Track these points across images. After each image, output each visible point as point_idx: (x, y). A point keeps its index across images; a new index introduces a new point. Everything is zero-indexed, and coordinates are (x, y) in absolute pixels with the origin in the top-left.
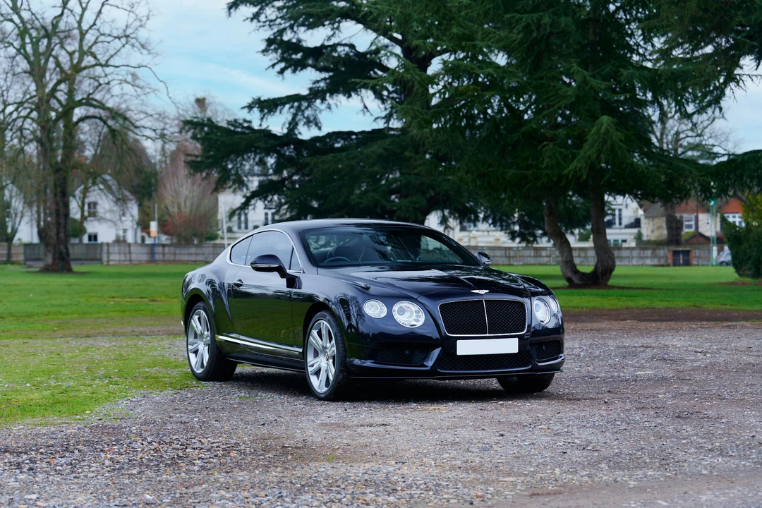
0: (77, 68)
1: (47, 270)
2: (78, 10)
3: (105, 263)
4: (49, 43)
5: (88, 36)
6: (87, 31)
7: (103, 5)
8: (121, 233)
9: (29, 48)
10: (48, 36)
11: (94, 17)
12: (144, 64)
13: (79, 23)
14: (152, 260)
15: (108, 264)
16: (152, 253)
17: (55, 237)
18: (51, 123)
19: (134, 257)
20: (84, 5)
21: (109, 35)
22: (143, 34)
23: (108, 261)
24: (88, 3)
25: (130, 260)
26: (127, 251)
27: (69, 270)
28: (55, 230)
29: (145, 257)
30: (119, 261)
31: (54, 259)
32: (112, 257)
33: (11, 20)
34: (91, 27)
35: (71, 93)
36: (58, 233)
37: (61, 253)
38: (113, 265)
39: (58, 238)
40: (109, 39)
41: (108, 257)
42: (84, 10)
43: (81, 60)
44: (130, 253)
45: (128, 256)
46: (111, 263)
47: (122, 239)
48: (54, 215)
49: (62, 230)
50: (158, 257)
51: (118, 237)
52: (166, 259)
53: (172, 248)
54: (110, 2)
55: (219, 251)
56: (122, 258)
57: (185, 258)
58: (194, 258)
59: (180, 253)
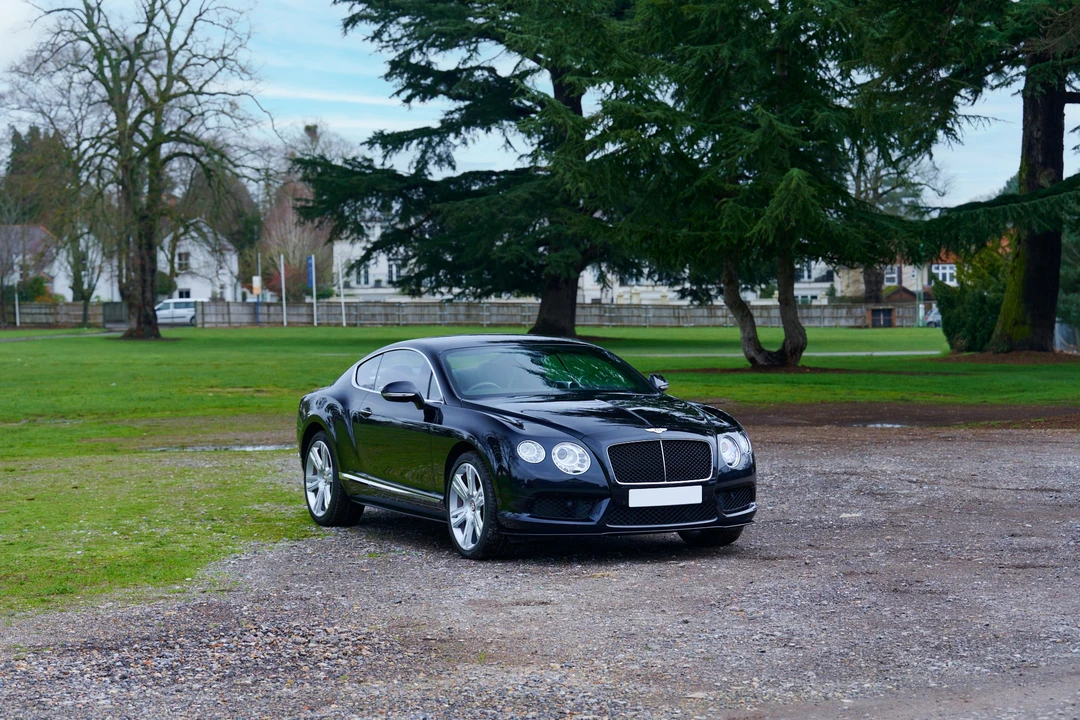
0: (165, 96)
2: (166, 27)
3: (200, 326)
4: (132, 65)
5: (178, 58)
6: (177, 52)
8: (218, 290)
9: (108, 73)
10: (130, 58)
11: (185, 36)
12: (245, 91)
13: (168, 42)
14: (255, 323)
15: (203, 327)
16: (255, 314)
17: (140, 298)
18: (135, 162)
19: (233, 318)
20: (173, 21)
21: (204, 57)
22: (243, 56)
23: (203, 323)
24: (177, 18)
25: (229, 323)
26: (226, 311)
27: (157, 336)
28: (140, 289)
29: (246, 319)
30: (216, 323)
31: (139, 323)
32: (207, 319)
33: (87, 40)
34: (181, 47)
35: (157, 128)
36: (144, 292)
37: (147, 316)
38: (209, 328)
39: (144, 298)
40: (205, 61)
41: (203, 319)
42: (173, 27)
43: (169, 86)
44: (229, 314)
45: (226, 317)
46: (206, 325)
47: (219, 296)
48: (139, 272)
49: (148, 289)
50: (262, 318)
51: (214, 293)
52: (271, 320)
53: (279, 308)
54: (204, 17)
55: (334, 311)
56: (220, 319)
57: (294, 319)
58: (305, 319)
59: (287, 314)
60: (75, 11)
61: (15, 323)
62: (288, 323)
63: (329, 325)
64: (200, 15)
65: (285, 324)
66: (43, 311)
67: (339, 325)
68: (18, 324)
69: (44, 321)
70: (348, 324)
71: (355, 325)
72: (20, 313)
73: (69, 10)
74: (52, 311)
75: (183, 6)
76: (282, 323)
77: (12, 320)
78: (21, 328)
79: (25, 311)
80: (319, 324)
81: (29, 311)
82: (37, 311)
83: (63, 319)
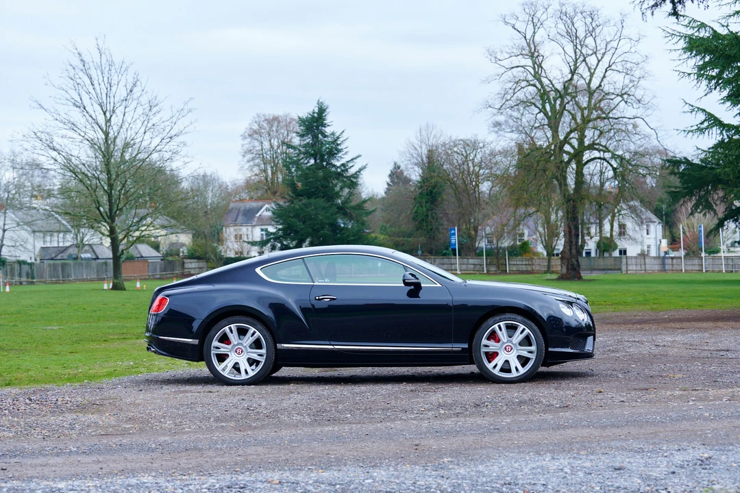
0: (586, 121)
1: (563, 278)
2: (586, 75)
3: (624, 272)
4: (562, 102)
5: (596, 95)
6: (595, 91)
7: (606, 71)
9: (548, 107)
10: (561, 97)
11: (600, 80)
12: (638, 116)
13: (589, 84)
14: (664, 270)
15: (627, 273)
16: (663, 264)
17: (569, 253)
18: (564, 164)
19: (648, 267)
20: (592, 71)
21: (613, 94)
22: (639, 93)
23: (627, 271)
24: (595, 70)
25: (645, 270)
26: (643, 262)
27: (580, 278)
29: (657, 268)
30: (635, 270)
31: (568, 269)
32: (630, 268)
33: (534, 85)
34: (597, 88)
35: (581, 141)
36: (571, 249)
37: (573, 265)
38: (630, 274)
39: (571, 253)
40: (614, 96)
41: (627, 268)
42: (592, 75)
43: (590, 114)
44: (645, 264)
45: (643, 266)
46: (629, 272)
49: (574, 247)
50: (667, 267)
51: (643, 251)
52: (674, 269)
53: (679, 260)
54: (613, 67)
55: (717, 262)
56: (639, 268)
57: (690, 268)
58: (697, 268)
59: (685, 264)
60: (526, 67)
61: (506, 271)
62: (685, 270)
63: (713, 271)
64: (610, 66)
65: (683, 271)
66: (524, 263)
67: (720, 271)
68: (508, 271)
69: (525, 269)
70: (726, 271)
71: (732, 272)
72: (509, 264)
73: (522, 67)
74: (530, 263)
75: (599, 61)
76: (682, 270)
77: (504, 269)
78: (510, 273)
79: (512, 263)
80: (706, 271)
81: (515, 263)
82: (520, 263)
83: (536, 268)
